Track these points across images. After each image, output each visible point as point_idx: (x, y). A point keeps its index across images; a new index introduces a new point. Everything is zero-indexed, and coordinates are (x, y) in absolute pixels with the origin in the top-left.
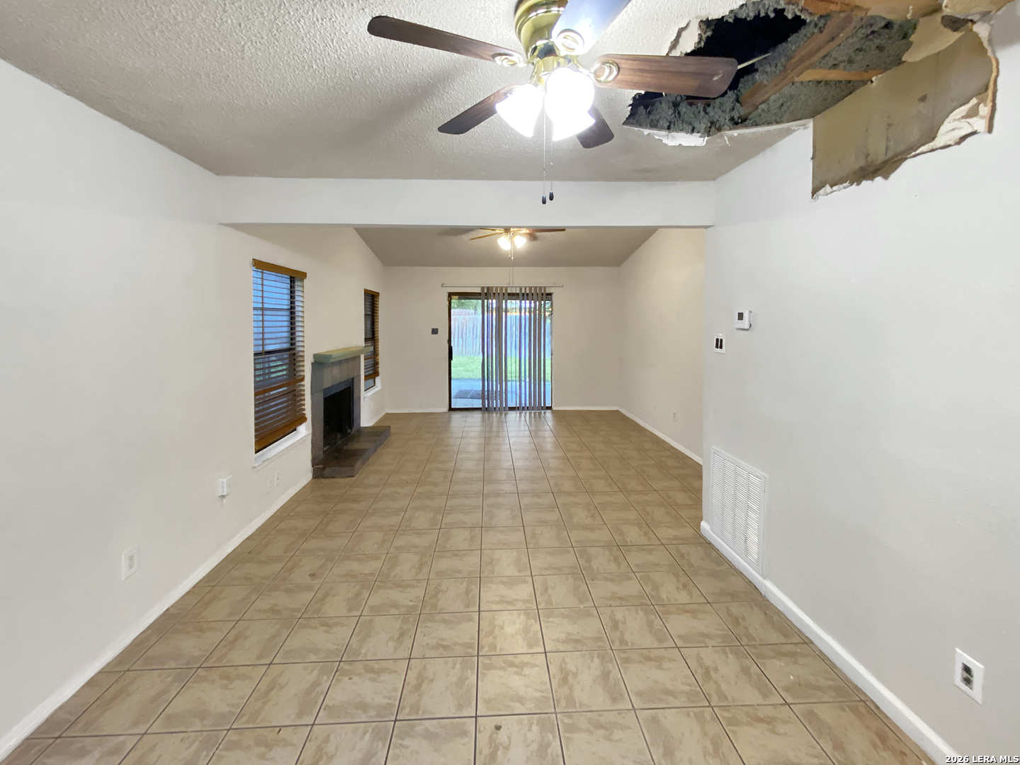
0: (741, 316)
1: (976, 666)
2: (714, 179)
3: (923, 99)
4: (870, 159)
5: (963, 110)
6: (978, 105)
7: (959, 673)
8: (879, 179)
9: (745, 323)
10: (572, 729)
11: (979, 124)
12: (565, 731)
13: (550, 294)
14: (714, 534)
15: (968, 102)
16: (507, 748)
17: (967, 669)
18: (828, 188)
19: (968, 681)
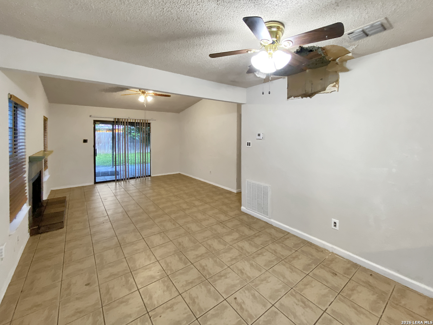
0: (259, 135)
1: (337, 221)
2: (246, 88)
3: (322, 79)
4: (306, 92)
5: (332, 85)
6: (336, 84)
7: (333, 224)
8: (308, 98)
9: (261, 137)
10: (256, 285)
11: (336, 89)
12: (256, 287)
13: (149, 123)
14: (248, 210)
15: (333, 83)
16: (244, 302)
17: (335, 223)
18: (293, 98)
19: (335, 226)
